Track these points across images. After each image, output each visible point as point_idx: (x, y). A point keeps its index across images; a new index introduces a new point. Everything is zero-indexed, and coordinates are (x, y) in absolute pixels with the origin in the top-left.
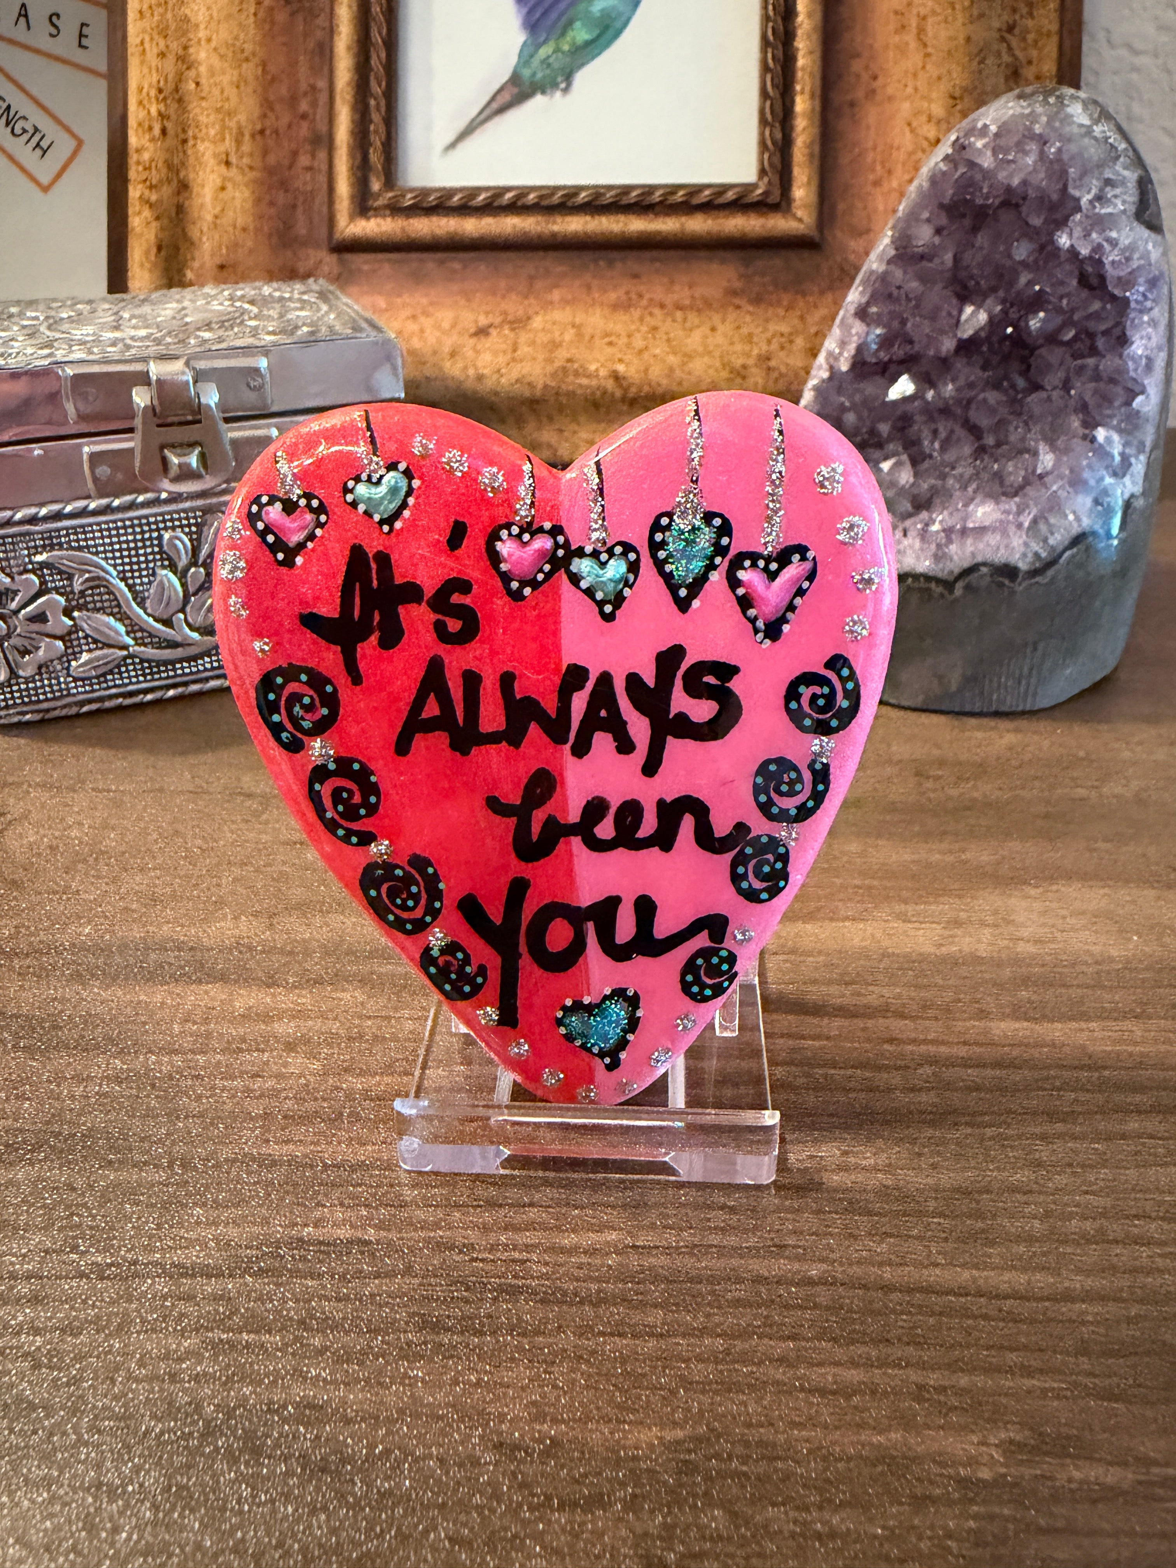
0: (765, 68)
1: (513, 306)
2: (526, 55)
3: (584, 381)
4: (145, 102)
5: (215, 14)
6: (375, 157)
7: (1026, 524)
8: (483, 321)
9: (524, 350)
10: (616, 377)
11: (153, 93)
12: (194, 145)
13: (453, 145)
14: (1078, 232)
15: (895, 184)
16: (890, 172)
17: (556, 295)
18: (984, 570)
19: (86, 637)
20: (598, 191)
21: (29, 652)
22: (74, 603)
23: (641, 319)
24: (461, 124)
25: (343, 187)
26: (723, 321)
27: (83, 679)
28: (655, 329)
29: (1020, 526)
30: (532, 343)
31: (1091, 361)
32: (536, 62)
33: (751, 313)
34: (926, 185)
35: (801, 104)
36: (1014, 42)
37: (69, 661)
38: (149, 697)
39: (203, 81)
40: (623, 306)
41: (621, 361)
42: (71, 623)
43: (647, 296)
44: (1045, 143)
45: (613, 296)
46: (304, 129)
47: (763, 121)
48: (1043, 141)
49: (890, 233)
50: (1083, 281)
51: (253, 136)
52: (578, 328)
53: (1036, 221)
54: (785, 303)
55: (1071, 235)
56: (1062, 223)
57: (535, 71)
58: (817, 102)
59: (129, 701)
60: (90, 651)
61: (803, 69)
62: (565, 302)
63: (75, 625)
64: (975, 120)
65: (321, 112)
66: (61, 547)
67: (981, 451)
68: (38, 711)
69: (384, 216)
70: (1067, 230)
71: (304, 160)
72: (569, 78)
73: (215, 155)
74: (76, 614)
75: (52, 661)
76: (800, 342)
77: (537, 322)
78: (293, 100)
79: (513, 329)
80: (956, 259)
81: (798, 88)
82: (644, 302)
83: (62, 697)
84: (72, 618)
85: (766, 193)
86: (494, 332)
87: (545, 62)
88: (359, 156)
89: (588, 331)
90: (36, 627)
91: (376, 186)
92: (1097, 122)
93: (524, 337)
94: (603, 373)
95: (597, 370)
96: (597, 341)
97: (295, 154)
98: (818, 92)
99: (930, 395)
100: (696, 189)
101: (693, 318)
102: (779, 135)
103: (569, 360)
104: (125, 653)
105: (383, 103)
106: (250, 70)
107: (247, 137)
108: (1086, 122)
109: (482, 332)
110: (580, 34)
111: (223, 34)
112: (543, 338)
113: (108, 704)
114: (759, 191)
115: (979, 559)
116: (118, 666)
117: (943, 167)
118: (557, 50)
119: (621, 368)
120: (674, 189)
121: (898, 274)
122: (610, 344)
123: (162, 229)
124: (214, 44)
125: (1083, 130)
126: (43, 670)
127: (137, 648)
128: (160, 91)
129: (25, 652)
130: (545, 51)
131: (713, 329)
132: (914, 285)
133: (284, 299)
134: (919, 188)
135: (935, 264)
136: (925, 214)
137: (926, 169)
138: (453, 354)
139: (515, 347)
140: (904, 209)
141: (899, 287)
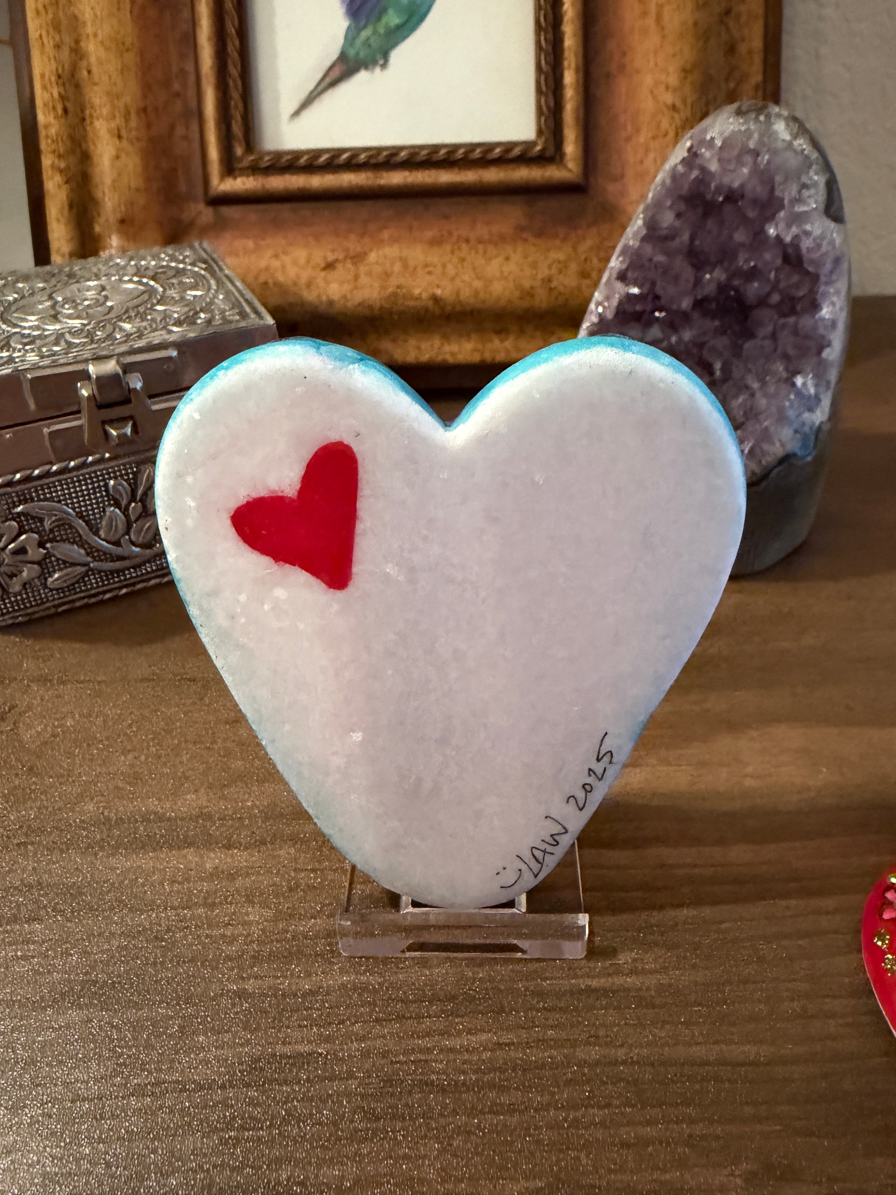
0: (539, 47)
1: (353, 245)
2: (350, 37)
3: (412, 303)
4: (49, 86)
5: (99, 13)
6: (237, 128)
8: (331, 257)
9: (364, 280)
10: (435, 299)
11: (53, 79)
12: (92, 123)
13: (297, 113)
14: (782, 225)
15: (642, 140)
17: (386, 235)
19: (58, 560)
20: (414, 150)
21: (16, 576)
22: (46, 538)
23: (452, 252)
24: (303, 95)
25: (214, 153)
26: (515, 252)
27: (57, 590)
28: (463, 260)
30: (369, 274)
31: (791, 320)
32: (359, 42)
33: (534, 245)
34: (668, 181)
35: (569, 78)
36: (731, 24)
37: (46, 579)
38: (108, 596)
39: (94, 69)
40: (436, 242)
41: (438, 286)
42: (45, 551)
43: (456, 234)
44: (758, 155)
45: (429, 234)
46: (178, 106)
47: (539, 91)
48: (756, 153)
49: (641, 216)
50: (786, 259)
51: (138, 113)
52: (404, 261)
53: (751, 214)
54: (561, 236)
55: (776, 227)
56: (771, 218)
57: (358, 50)
58: (581, 75)
59: (93, 600)
60: (60, 570)
61: (569, 48)
62: (394, 240)
63: (48, 552)
64: (705, 131)
65: (191, 92)
66: (32, 499)
68: (26, 615)
69: (248, 176)
70: (774, 223)
71: (180, 131)
72: (386, 56)
73: (109, 131)
74: (48, 545)
75: (33, 579)
76: (573, 267)
77: (373, 257)
78: (167, 83)
79: (354, 263)
80: (692, 237)
81: (566, 63)
82: (454, 239)
83: (43, 603)
84: (44, 548)
85: (544, 150)
86: (339, 266)
87: (367, 43)
88: (223, 127)
89: (411, 263)
90: (20, 557)
91: (239, 151)
92: (795, 137)
93: (363, 269)
94: (425, 296)
95: (420, 294)
96: (420, 271)
97: (172, 127)
98: (581, 67)
100: (489, 147)
101: (492, 250)
102: (552, 104)
103: (398, 287)
104: (87, 568)
105: (239, 83)
106: (131, 58)
107: (133, 116)
108: (788, 137)
109: (329, 266)
110: (393, 19)
111: (105, 30)
112: (378, 269)
113: (78, 604)
114: (538, 148)
116: (83, 578)
117: (680, 168)
118: (375, 32)
119: (439, 292)
120: (472, 146)
121: (648, 249)
122: (430, 273)
123: (72, 190)
124: (100, 38)
125: (785, 144)
126: (27, 586)
127: (96, 563)
128: (59, 77)
129: (12, 576)
130: (365, 34)
131: (507, 259)
132: (660, 258)
133: (179, 273)
134: (663, 183)
135: (676, 243)
136: (669, 203)
137: (667, 166)
138: (309, 285)
139: (356, 278)
140: (652, 198)
141: (650, 260)
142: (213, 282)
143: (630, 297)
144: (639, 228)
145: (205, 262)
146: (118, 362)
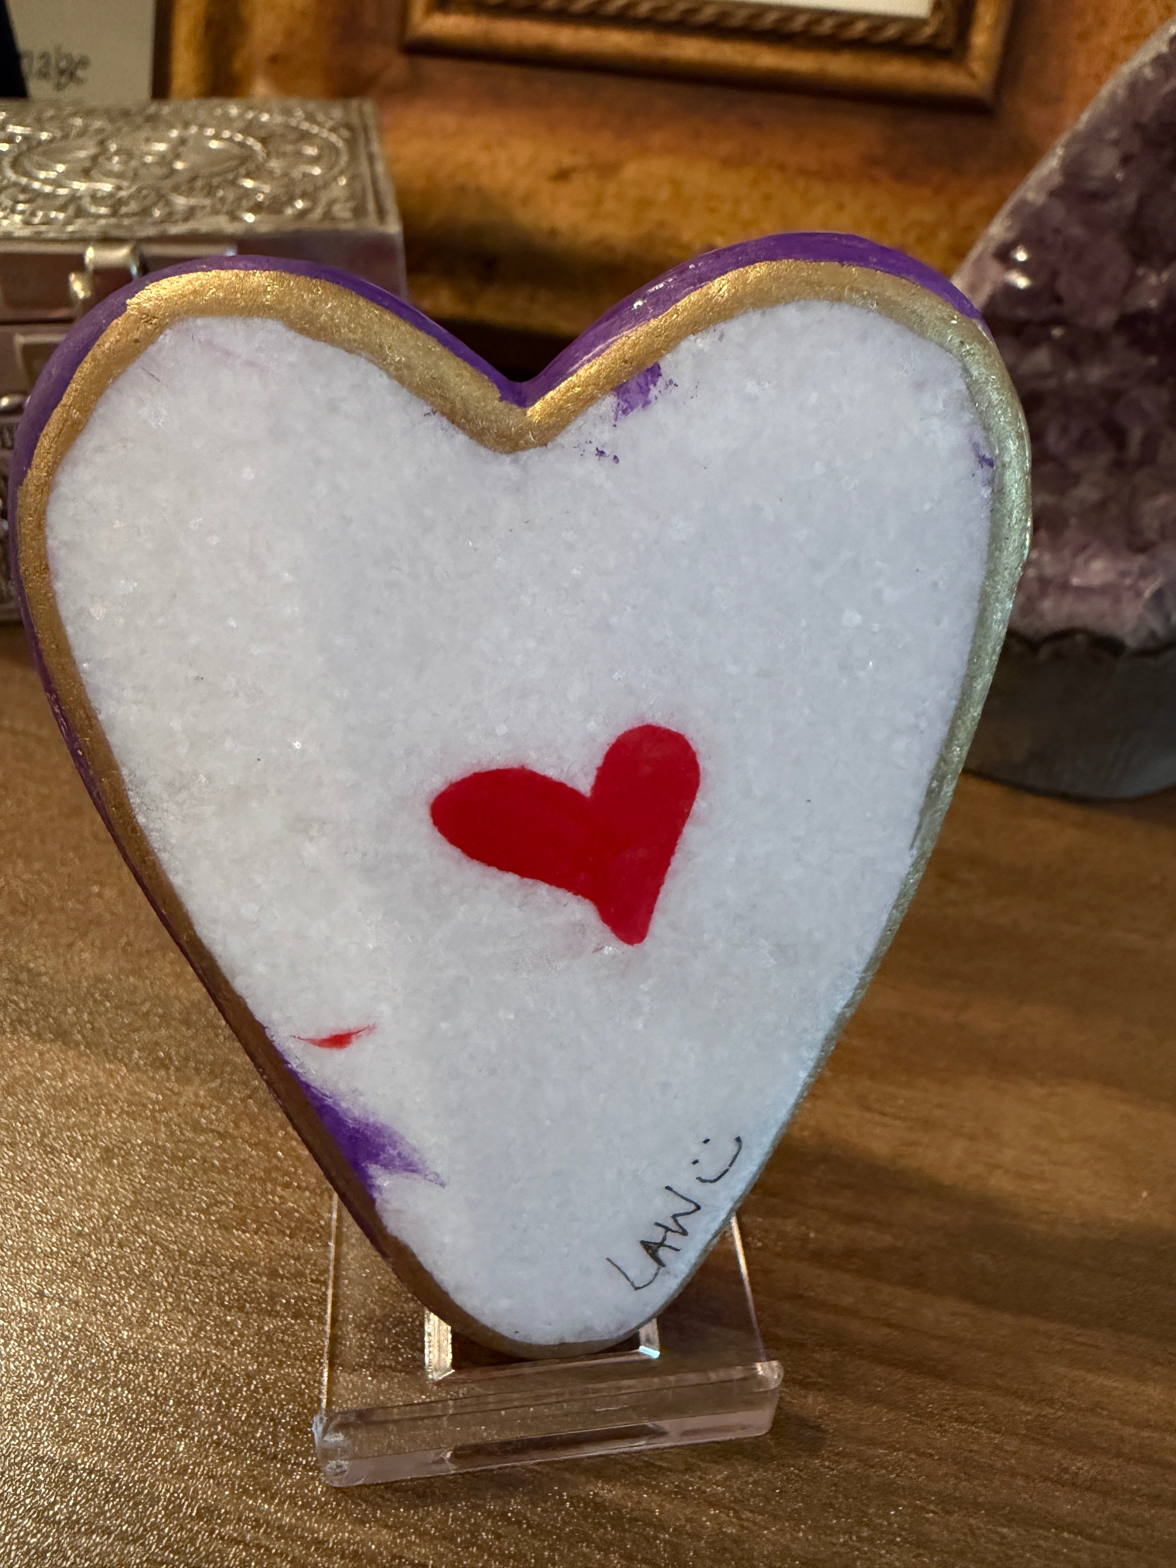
1: (604, 147)
7: (1147, 594)
8: (567, 161)
9: (610, 206)
15: (1107, 39)
16: (1103, 23)
17: (657, 139)
18: (1080, 638)
23: (755, 183)
26: (855, 198)
29: (1139, 594)
30: (619, 197)
33: (889, 191)
34: (1121, 93)
40: (733, 163)
43: (766, 154)
45: (725, 148)
49: (1060, 152)
52: (676, 183)
54: (935, 183)
62: (667, 150)
67: (1118, 465)
69: (466, 13)
76: (944, 236)
77: (630, 171)
79: (599, 177)
80: (1142, 202)
82: (762, 162)
85: (936, 36)
86: (577, 178)
89: (687, 191)
93: (611, 188)
96: (698, 205)
99: (1071, 375)
100: (848, 18)
101: (817, 189)
103: (660, 225)
109: (562, 175)
112: (634, 192)
114: (928, 31)
115: (1078, 623)
117: (1148, 73)
120: (821, 14)
121: (1060, 212)
122: (712, 210)
131: (840, 207)
132: (1076, 231)
133: (305, 137)
134: (1113, 96)
135: (1109, 208)
136: (1113, 134)
137: (1126, 70)
138: (526, 200)
139: (599, 201)
140: (1087, 123)
141: (1057, 231)
142: (344, 159)
143: (1010, 290)
144: (1052, 173)
145: (349, 127)
146: (133, 251)
